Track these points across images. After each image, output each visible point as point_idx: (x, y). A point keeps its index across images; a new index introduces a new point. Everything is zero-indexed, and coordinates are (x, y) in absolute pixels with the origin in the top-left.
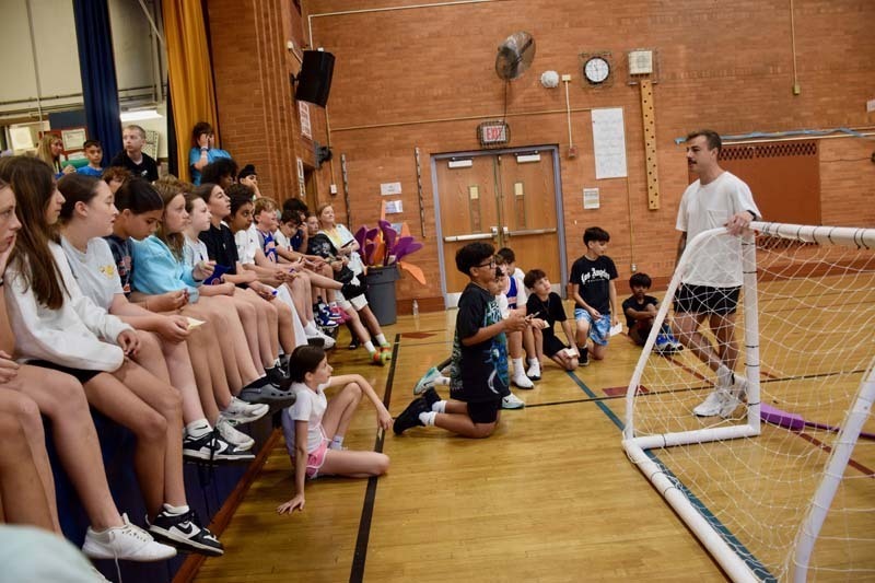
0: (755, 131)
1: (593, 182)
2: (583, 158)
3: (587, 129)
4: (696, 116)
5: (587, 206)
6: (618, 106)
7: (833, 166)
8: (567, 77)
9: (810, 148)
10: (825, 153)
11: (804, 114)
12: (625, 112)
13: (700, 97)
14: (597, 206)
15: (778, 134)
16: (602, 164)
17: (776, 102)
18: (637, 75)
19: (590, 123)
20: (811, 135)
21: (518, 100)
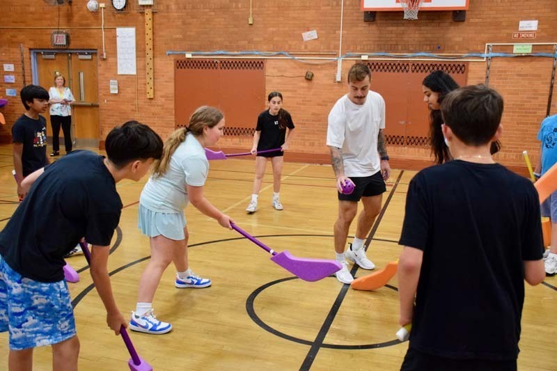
0: (220, 49)
1: (116, 76)
2: (111, 60)
3: (113, 40)
4: (181, 36)
5: (112, 92)
6: (132, 26)
7: (276, 80)
8: (102, 5)
9: (259, 64)
10: (270, 69)
11: (255, 39)
12: (136, 30)
13: (184, 23)
14: (116, 92)
15: (236, 53)
16: (121, 65)
17: (236, 29)
18: (144, 6)
19: (115, 37)
20: (260, 55)
21: (76, 18)
